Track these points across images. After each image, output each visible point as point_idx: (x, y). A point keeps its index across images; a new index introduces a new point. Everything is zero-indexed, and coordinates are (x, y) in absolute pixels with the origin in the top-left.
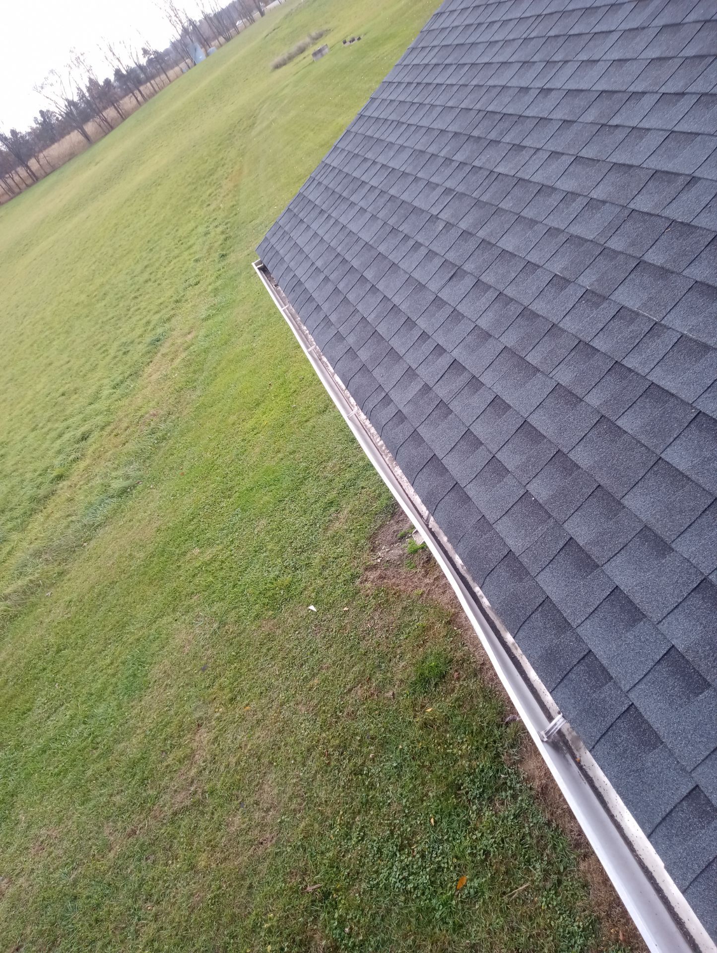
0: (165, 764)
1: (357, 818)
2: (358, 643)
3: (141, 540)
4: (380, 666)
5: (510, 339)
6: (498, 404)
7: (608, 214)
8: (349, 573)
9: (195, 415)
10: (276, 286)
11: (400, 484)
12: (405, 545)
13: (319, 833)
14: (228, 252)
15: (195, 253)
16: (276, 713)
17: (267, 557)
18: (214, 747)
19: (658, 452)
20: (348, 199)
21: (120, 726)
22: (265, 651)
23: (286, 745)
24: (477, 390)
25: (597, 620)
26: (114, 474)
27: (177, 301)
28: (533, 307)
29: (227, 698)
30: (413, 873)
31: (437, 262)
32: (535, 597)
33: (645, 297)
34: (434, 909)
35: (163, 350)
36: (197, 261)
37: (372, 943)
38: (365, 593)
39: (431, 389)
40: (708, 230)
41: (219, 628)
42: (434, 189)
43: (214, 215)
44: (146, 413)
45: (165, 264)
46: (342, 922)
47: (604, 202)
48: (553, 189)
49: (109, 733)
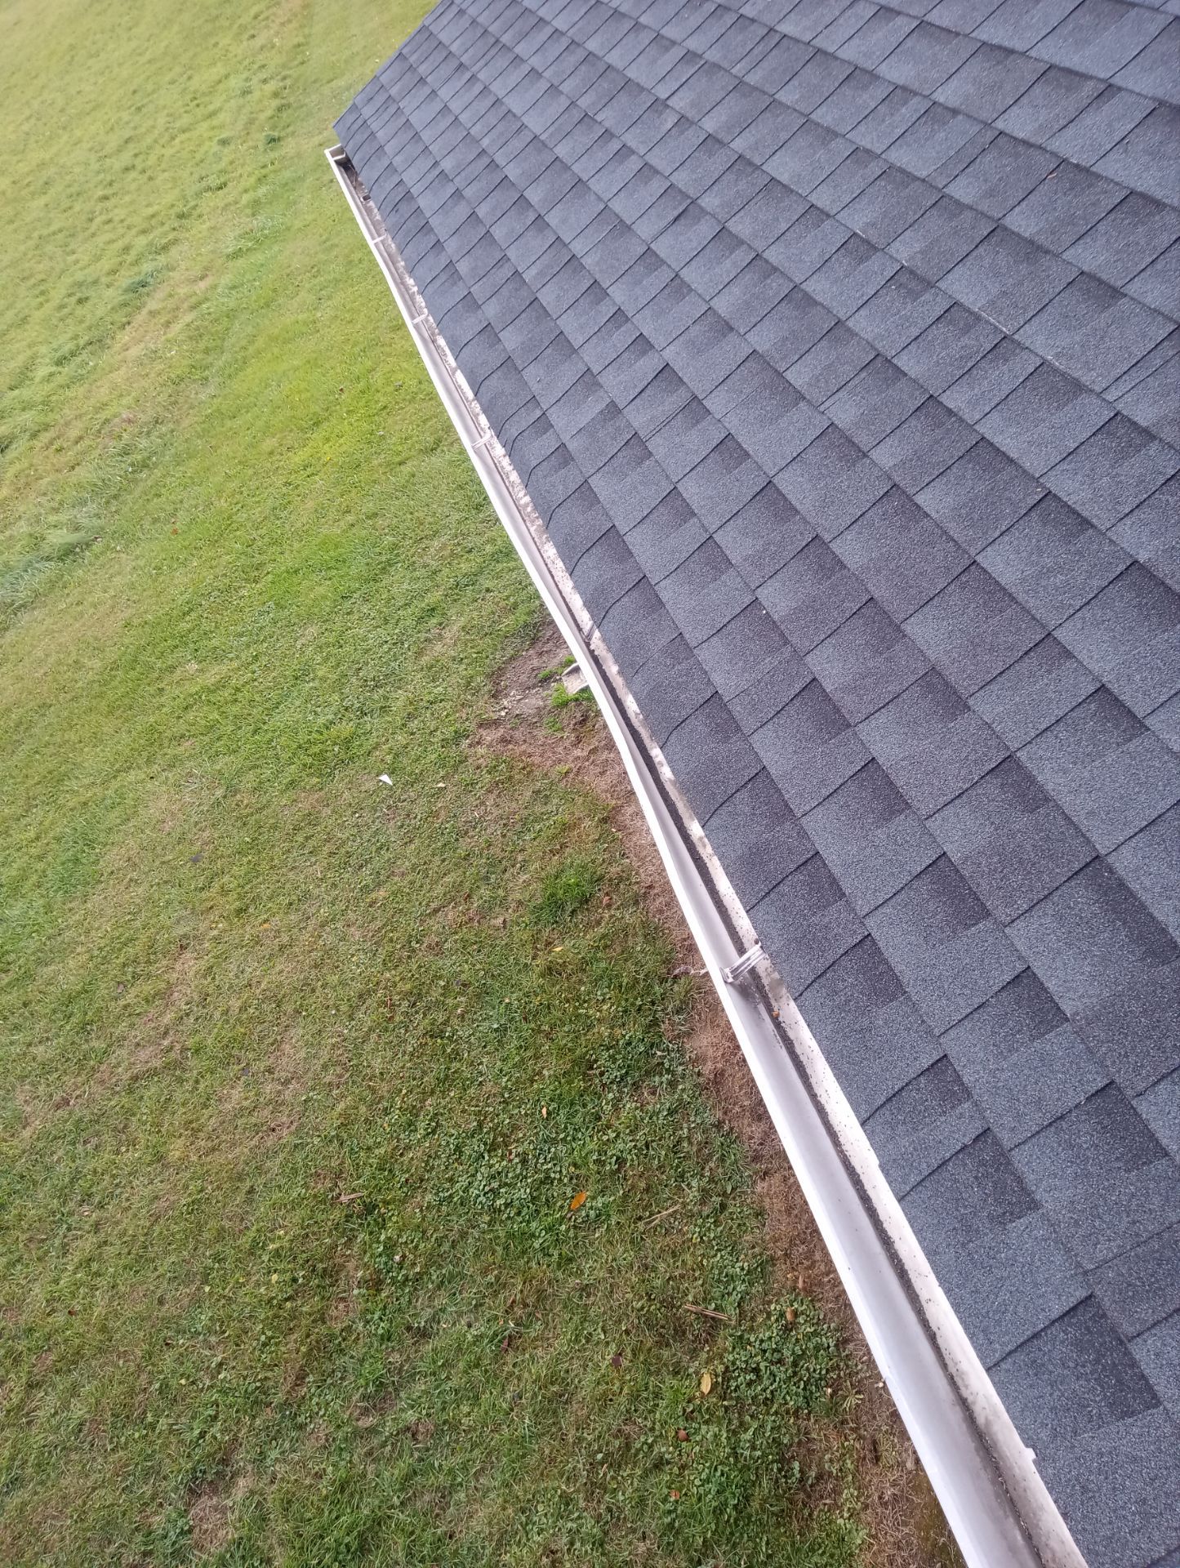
0: (122, 1002)
1: (428, 1102)
2: (457, 840)
3: (96, 639)
4: (488, 878)
5: (763, 339)
6: (729, 449)
7: (957, 134)
8: (452, 729)
9: (203, 430)
10: (365, 198)
11: (550, 572)
12: (549, 692)
13: (366, 1120)
14: (283, 134)
15: (222, 127)
16: (312, 936)
17: (316, 689)
18: (206, 982)
19: (973, 552)
20: (510, 50)
21: (49, 938)
22: (301, 839)
23: (324, 986)
24: (698, 422)
25: (835, 807)
26: (52, 519)
27: (181, 216)
28: (809, 287)
29: (233, 907)
30: (506, 1184)
31: (657, 186)
32: (746, 767)
33: (994, 290)
34: (533, 1235)
35: (152, 304)
36: (224, 142)
37: (434, 1277)
38: (475, 764)
39: (620, 411)
40: (1117, 184)
41: (225, 797)
42: (667, 49)
43: (261, 59)
44: (115, 416)
45: (162, 141)
46: (390, 1247)
47: (955, 112)
48: (873, 76)
49: (28, 948)
